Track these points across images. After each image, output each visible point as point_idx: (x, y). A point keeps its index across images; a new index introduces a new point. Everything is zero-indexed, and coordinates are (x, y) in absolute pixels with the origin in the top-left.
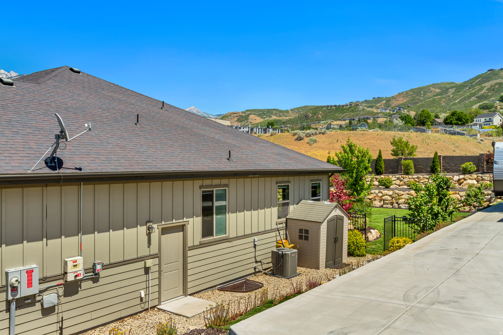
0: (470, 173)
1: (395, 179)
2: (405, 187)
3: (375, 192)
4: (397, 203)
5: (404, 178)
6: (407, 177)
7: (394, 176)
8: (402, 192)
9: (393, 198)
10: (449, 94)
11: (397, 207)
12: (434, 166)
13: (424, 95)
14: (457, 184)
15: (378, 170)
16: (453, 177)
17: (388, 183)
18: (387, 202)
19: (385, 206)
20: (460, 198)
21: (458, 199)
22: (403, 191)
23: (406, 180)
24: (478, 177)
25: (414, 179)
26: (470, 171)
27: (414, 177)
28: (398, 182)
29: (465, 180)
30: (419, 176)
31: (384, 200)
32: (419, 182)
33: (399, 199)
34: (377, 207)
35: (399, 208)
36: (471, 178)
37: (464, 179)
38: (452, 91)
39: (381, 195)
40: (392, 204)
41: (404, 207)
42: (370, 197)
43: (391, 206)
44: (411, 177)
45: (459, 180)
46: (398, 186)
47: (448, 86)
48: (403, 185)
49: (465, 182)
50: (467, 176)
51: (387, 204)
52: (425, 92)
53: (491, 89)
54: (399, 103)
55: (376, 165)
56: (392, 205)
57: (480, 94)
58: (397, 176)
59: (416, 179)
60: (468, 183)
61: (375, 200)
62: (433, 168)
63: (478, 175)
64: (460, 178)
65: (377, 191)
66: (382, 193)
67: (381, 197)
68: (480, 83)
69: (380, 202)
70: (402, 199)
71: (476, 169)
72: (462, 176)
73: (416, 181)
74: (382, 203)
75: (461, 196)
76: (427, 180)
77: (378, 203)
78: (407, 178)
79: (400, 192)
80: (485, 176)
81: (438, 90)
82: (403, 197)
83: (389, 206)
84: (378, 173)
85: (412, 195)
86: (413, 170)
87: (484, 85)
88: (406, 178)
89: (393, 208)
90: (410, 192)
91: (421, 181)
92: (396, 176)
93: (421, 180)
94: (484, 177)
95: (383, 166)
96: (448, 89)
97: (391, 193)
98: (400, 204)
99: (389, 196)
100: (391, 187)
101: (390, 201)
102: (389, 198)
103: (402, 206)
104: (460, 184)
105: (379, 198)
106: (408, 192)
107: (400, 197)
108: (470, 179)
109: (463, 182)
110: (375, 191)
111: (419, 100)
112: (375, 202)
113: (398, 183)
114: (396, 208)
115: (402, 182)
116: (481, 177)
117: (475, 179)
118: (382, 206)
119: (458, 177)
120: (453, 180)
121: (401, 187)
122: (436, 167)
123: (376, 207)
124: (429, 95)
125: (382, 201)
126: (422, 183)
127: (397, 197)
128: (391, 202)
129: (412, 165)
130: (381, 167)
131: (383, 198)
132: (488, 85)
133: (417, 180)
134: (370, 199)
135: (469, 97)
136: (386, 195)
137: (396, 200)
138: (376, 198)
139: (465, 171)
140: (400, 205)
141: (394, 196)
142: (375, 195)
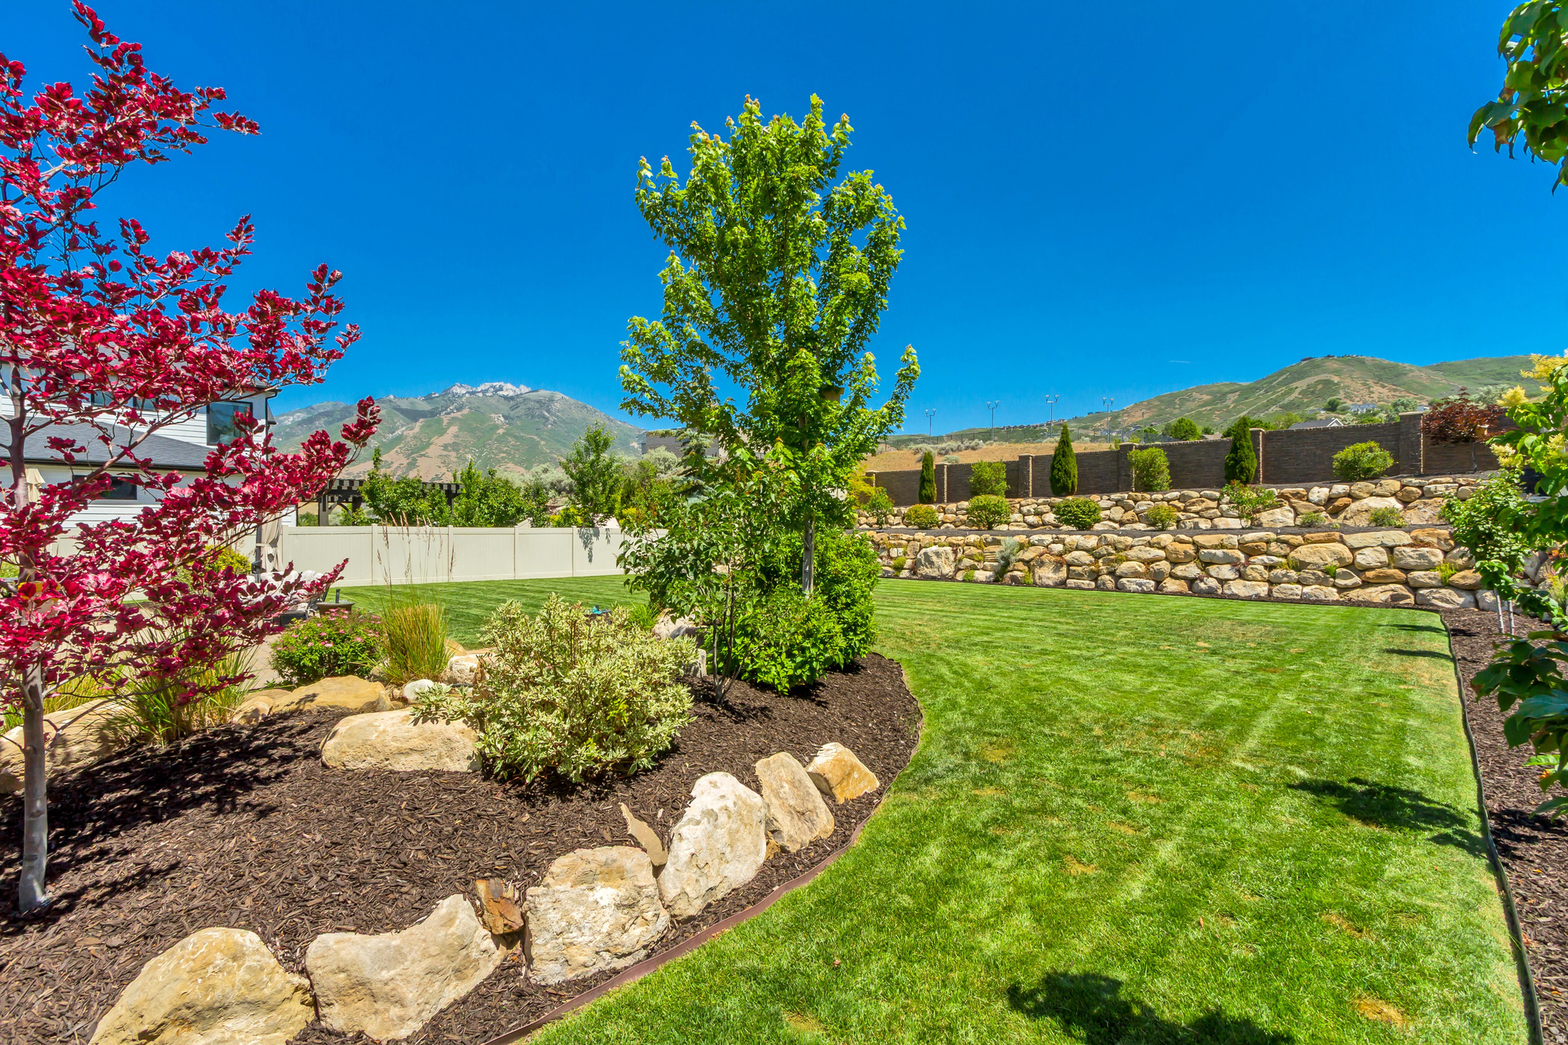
0: (1369, 475)
1: (1110, 503)
2: (1141, 526)
3: (1041, 541)
4: (1112, 573)
5: (1136, 502)
6: (1147, 496)
7: (1105, 497)
8: (1129, 540)
9: (1097, 558)
10: (1228, 403)
11: (1110, 585)
12: (1237, 461)
13: (1181, 405)
14: (1324, 514)
15: (1058, 481)
16: (1308, 490)
17: (1084, 513)
18: (1080, 569)
19: (1071, 582)
20: (1347, 554)
21: (1340, 559)
22: (1134, 537)
23: (1143, 506)
24: (1403, 486)
25: (1168, 501)
26: (1370, 470)
27: (1169, 496)
28: (1117, 513)
29: (1355, 498)
30: (1186, 492)
31: (1069, 565)
32: (1185, 510)
33: (1119, 561)
34: (1048, 586)
35: (1119, 588)
36: (1378, 490)
37: (1349, 495)
38: (1233, 397)
39: (1059, 547)
40: (1095, 576)
41: (1134, 587)
42: (1028, 555)
43: (1093, 584)
44: (1160, 496)
45: (1331, 500)
46: (1116, 525)
47: (1226, 389)
48: (1134, 522)
49: (1354, 506)
50: (1359, 487)
51: (1080, 576)
52: (1183, 401)
53: (1309, 392)
54: (1134, 420)
55: (1053, 468)
56: (1095, 580)
57: (1287, 400)
58: (1115, 496)
59: (1176, 503)
60: (1365, 507)
61: (1042, 564)
62: (1233, 467)
63: (1405, 481)
64: (1334, 491)
65: (1048, 538)
66: (1062, 541)
67: (1060, 555)
68: (1286, 383)
69: (1057, 570)
70: (1128, 560)
71: (1390, 462)
72: (1340, 488)
73: (1179, 509)
74: (1063, 573)
75: (1353, 550)
76: (1214, 504)
77: (1051, 575)
78: (1146, 503)
79: (1122, 539)
80: (1435, 482)
81: (1206, 397)
82: (1131, 553)
83: (1086, 583)
84: (1061, 490)
85: (1164, 548)
86: (1165, 477)
87: (1294, 385)
88: (1143, 499)
89: (1097, 588)
90: (1155, 539)
91: (1194, 508)
92: (1113, 496)
93: (1193, 504)
94: (1432, 487)
95: (1075, 471)
96: (1225, 394)
97: (1092, 541)
98: (1121, 577)
99: (1087, 550)
100: (1097, 527)
101: (1087, 569)
102: (1086, 558)
103: (1130, 583)
104: (1335, 513)
105: (1053, 559)
106: (1148, 538)
107: (1123, 554)
108: (1372, 495)
109: (1347, 506)
110: (1043, 537)
111: (1171, 413)
112: (1039, 572)
113: (1117, 517)
114: (1108, 590)
115: (1131, 512)
116: (1420, 487)
117: (1394, 495)
118: (1062, 584)
119: (1326, 490)
120: (1308, 500)
121: (1128, 527)
122: (1245, 464)
123: (1042, 586)
124: (1190, 405)
125: (1065, 568)
126: (1197, 513)
127: (1110, 554)
128: (1092, 571)
129: (1162, 461)
130: (1067, 473)
131: (1068, 557)
132: (1302, 384)
133: (1181, 505)
134: (1027, 563)
135: (1267, 406)
136: (1077, 549)
137: (1107, 562)
138: (1046, 558)
139: (1351, 472)
140: (1124, 580)
141: (1103, 550)
142: (1041, 549)
